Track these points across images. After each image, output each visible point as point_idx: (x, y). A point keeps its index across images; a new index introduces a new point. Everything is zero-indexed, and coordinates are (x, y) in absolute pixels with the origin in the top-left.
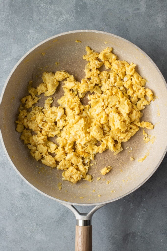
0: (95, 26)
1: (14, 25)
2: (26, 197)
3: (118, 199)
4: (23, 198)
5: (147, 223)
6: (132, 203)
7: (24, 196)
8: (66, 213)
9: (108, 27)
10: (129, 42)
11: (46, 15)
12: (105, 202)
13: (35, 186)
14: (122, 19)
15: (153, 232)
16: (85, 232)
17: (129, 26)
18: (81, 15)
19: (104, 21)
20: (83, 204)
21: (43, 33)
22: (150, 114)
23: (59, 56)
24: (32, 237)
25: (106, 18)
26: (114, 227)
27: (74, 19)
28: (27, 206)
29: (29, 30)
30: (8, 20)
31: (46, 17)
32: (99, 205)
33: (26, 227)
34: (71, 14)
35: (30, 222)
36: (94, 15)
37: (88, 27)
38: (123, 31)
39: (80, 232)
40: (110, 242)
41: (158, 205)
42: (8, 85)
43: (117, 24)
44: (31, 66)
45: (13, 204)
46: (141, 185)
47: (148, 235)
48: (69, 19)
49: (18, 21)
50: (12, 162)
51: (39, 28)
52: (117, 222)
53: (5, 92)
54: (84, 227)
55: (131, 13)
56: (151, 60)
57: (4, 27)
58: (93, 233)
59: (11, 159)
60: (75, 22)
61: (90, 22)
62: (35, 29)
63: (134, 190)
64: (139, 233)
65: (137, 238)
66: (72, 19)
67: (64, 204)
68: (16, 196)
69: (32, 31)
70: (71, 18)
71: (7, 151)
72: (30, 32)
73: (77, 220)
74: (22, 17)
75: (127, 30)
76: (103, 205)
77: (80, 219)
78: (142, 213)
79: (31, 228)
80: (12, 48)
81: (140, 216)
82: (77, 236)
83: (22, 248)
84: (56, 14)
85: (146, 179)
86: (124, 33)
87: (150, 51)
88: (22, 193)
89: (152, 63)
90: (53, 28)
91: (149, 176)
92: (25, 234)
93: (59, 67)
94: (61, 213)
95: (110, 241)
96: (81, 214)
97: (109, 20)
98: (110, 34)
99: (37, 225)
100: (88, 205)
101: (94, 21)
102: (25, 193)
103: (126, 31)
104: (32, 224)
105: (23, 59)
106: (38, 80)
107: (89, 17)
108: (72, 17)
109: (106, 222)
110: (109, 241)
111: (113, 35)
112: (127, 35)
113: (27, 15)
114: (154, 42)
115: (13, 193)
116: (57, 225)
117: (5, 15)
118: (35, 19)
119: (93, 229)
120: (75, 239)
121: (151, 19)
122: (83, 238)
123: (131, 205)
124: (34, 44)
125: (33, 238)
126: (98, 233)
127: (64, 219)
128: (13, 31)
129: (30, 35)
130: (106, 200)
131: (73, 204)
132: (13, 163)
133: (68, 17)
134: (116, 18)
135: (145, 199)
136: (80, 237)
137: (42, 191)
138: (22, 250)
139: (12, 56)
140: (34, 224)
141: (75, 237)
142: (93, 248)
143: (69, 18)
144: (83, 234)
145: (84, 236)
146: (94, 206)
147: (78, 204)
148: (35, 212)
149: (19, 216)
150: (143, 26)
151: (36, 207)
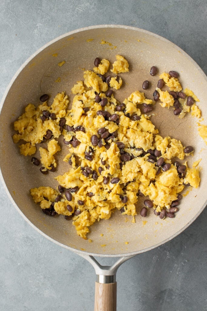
0: (124, 18)
1: (16, 16)
2: (31, 242)
3: (150, 249)
4: (27, 243)
5: (188, 277)
6: (168, 252)
7: (29, 241)
8: (83, 263)
9: (141, 20)
10: (169, 41)
11: (59, 3)
12: (134, 252)
13: (42, 231)
14: (159, 9)
15: (196, 290)
16: (108, 292)
17: (169, 18)
18: (105, 3)
19: (136, 12)
20: (106, 255)
21: (55, 27)
22: (195, 136)
23: (76, 58)
24: (39, 293)
25: (139, 8)
26: (146, 282)
27: (96, 9)
28: (33, 253)
29: (36, 23)
30: (9, 9)
31: (59, 6)
32: (126, 256)
33: (30, 280)
34: (91, 2)
35: (36, 274)
36: (122, 3)
37: (115, 19)
38: (160, 25)
39: (101, 291)
40: (140, 302)
41: (202, 254)
42: (8, 97)
43: (153, 16)
44: (38, 71)
45: (13, 251)
46: (181, 231)
47: (189, 293)
48: (89, 9)
49: (21, 11)
50: (13, 198)
51: (50, 21)
52: (149, 276)
53: (3, 107)
54: (106, 284)
55: (171, 1)
56: (198, 66)
57: (4, 18)
58: (117, 289)
59: (11, 195)
60: (97, 13)
61: (117, 13)
62: (44, 22)
63: (172, 238)
64: (178, 290)
65: (174, 297)
66: (93, 8)
67: (80, 255)
68: (18, 240)
69: (40, 24)
70: (91, 7)
71: (6, 184)
72: (37, 25)
73: (97, 275)
74: (27, 5)
75: (166, 24)
76: (131, 257)
77: (102, 274)
78: (182, 265)
79: (38, 281)
80: (13, 46)
81: (179, 269)
82: (97, 296)
83: (25, 307)
84: (72, 2)
85: (188, 223)
86: (162, 28)
87: (196, 53)
88: (26, 237)
89: (199, 70)
90: (68, 20)
91: (192, 219)
92: (29, 290)
93: (76, 73)
94: (76, 263)
95: (140, 299)
96: (102, 267)
97: (142, 10)
98: (144, 31)
99: (45, 278)
100: (112, 256)
101: (122, 12)
102: (30, 237)
103: (164, 25)
104: (38, 277)
105: (27, 63)
106: (48, 90)
107: (116, 7)
108: (93, 6)
109: (135, 276)
110: (138, 299)
111: (147, 32)
112: (165, 31)
113: (34, 3)
114: (201, 40)
115: (14, 236)
116: (72, 278)
117: (5, 2)
118: (44, 8)
119: (117, 285)
120: (94, 297)
121: (198, 10)
122: (104, 299)
123: (167, 254)
124: (43, 41)
125: (40, 295)
126: (124, 289)
127: (80, 272)
128: (15, 24)
129: (38, 30)
130: (135, 251)
131: (93, 255)
132: (14, 200)
133: (88, 6)
134: (151, 8)
135: (186, 247)
136: (100, 298)
137: (51, 238)
138: (26, 310)
139: (14, 57)
140: (41, 277)
141: (94, 295)
142: (117, 308)
143: (90, 7)
144: (104, 294)
145: (106, 296)
146: (119, 258)
147: (98, 255)
148: (42, 262)
149: (22, 266)
150: (188, 19)
151: (44, 255)
